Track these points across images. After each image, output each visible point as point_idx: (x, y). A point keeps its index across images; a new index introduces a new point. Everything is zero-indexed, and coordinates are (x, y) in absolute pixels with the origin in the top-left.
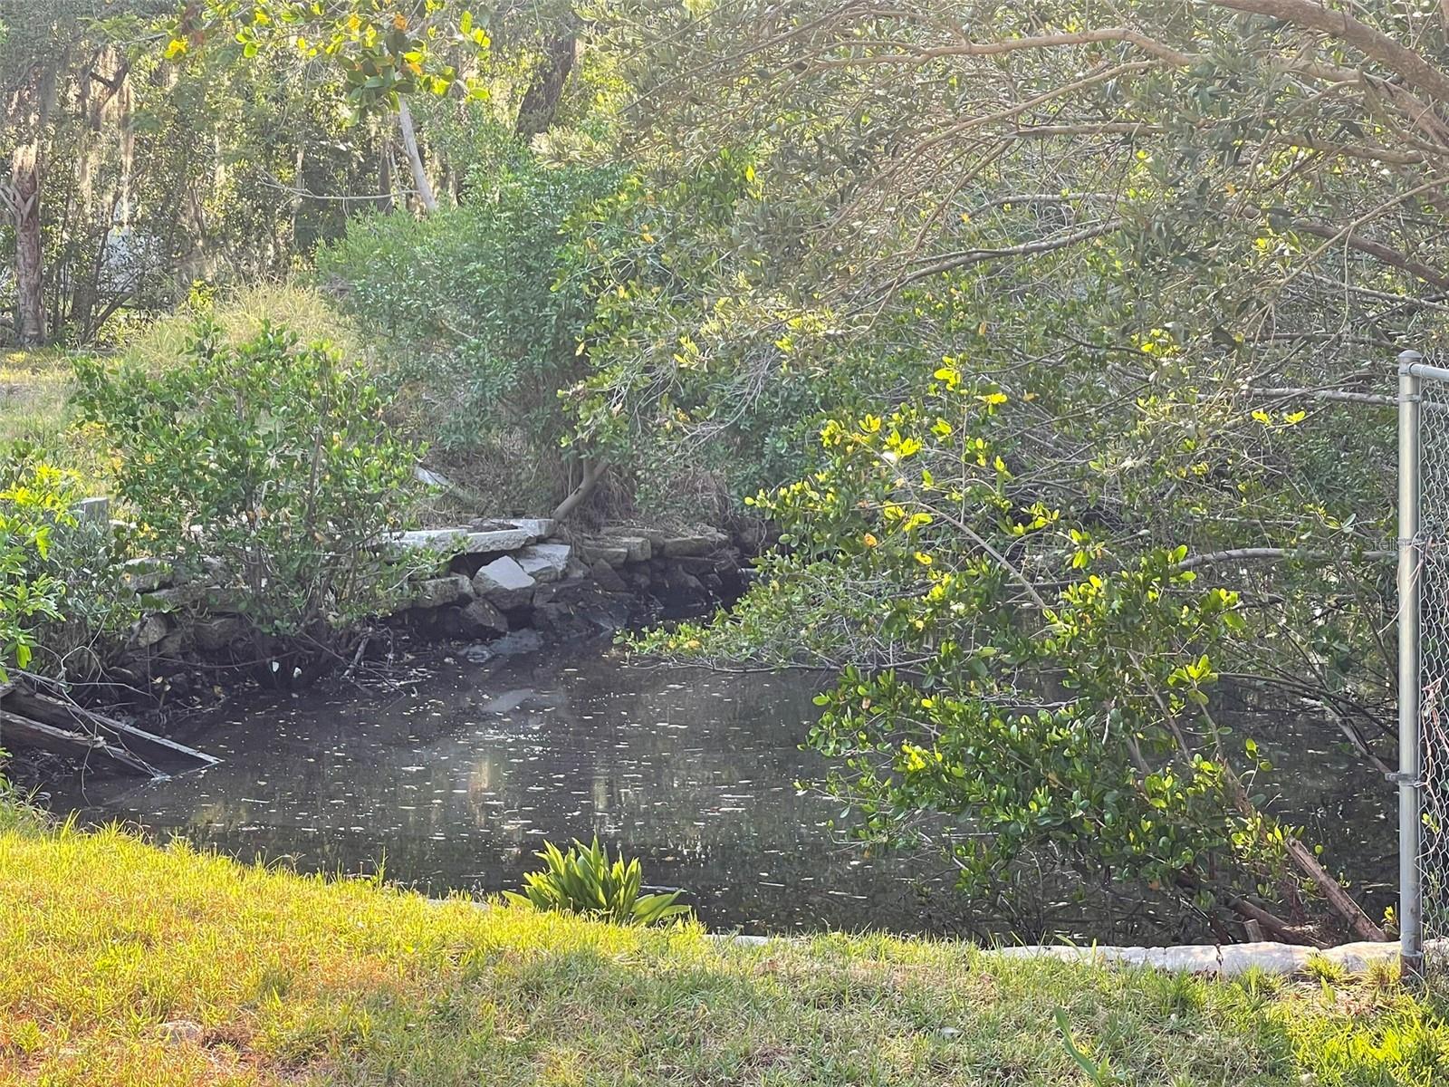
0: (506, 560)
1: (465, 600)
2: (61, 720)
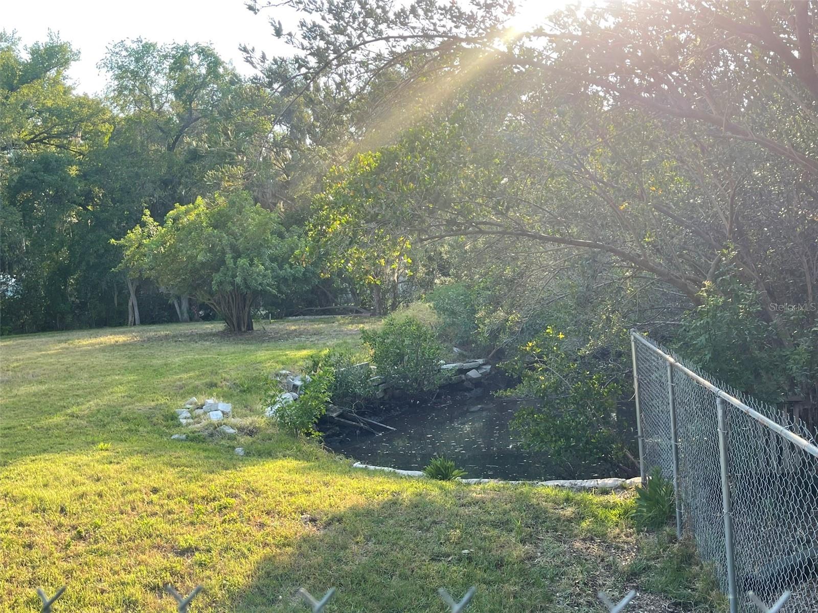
0: (474, 370)
1: (463, 381)
2: (354, 420)
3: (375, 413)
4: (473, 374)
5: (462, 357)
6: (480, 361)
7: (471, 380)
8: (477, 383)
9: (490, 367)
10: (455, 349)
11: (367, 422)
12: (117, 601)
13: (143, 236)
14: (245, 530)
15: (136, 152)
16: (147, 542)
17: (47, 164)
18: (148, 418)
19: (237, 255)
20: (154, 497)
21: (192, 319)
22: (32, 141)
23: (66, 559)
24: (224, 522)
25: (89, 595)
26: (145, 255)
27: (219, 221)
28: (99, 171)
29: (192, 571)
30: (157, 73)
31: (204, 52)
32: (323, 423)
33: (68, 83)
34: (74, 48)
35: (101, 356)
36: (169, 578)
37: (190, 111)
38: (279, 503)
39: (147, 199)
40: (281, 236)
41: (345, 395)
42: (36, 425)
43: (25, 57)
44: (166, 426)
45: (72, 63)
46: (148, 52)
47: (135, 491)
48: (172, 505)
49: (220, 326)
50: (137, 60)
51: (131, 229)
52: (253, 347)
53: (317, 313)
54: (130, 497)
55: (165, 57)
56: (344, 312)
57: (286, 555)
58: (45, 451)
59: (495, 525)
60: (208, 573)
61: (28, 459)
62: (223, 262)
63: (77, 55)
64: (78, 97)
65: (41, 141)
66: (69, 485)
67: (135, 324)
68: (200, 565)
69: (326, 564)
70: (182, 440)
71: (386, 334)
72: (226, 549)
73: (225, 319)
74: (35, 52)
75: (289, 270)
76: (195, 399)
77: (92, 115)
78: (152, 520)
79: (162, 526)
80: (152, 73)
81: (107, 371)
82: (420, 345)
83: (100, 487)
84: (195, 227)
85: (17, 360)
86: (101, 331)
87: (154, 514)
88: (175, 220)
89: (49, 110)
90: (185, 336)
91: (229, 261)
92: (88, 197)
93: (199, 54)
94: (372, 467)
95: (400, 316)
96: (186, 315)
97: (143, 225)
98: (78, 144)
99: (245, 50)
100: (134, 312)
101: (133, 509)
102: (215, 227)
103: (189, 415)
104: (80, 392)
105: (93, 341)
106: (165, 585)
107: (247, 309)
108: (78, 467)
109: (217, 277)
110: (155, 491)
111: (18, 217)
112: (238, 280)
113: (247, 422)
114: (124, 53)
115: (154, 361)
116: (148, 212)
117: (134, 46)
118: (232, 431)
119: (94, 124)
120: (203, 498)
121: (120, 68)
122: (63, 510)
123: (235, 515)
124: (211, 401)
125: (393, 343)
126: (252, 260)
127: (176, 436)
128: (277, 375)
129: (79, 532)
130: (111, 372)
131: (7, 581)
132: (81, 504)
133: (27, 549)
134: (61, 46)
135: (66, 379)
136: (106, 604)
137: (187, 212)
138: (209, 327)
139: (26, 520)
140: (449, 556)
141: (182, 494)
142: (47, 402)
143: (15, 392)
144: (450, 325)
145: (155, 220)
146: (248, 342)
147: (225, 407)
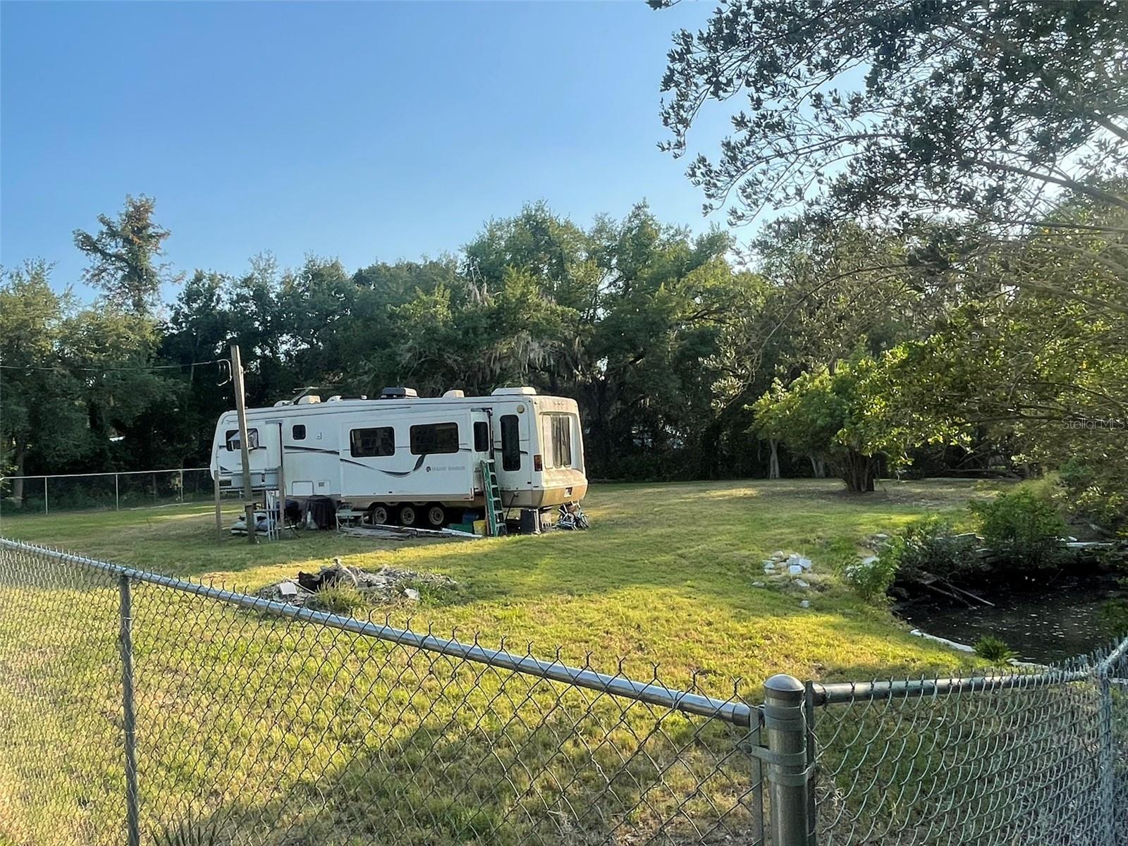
2: (948, 590)
3: (974, 585)
11: (963, 594)
13: (771, 401)
18: (739, 565)
26: (772, 419)
27: (841, 387)
33: (725, 266)
34: (731, 236)
35: (725, 506)
41: (942, 564)
43: (693, 247)
44: (752, 574)
45: (728, 248)
51: (761, 396)
54: (688, 626)
56: (992, 475)
63: (732, 241)
67: (773, 478)
70: (760, 587)
71: (996, 506)
73: (845, 479)
74: (700, 243)
76: (782, 553)
84: (818, 392)
88: (802, 385)
90: (807, 492)
94: (929, 636)
96: (822, 472)
97: (773, 391)
101: (686, 635)
102: (837, 393)
103: (773, 566)
105: (727, 492)
107: (867, 470)
113: (820, 578)
115: (765, 515)
116: (776, 380)
118: (804, 584)
124: (795, 556)
127: (757, 583)
134: (720, 235)
137: (812, 379)
139: (611, 630)
145: (783, 387)
147: (808, 563)
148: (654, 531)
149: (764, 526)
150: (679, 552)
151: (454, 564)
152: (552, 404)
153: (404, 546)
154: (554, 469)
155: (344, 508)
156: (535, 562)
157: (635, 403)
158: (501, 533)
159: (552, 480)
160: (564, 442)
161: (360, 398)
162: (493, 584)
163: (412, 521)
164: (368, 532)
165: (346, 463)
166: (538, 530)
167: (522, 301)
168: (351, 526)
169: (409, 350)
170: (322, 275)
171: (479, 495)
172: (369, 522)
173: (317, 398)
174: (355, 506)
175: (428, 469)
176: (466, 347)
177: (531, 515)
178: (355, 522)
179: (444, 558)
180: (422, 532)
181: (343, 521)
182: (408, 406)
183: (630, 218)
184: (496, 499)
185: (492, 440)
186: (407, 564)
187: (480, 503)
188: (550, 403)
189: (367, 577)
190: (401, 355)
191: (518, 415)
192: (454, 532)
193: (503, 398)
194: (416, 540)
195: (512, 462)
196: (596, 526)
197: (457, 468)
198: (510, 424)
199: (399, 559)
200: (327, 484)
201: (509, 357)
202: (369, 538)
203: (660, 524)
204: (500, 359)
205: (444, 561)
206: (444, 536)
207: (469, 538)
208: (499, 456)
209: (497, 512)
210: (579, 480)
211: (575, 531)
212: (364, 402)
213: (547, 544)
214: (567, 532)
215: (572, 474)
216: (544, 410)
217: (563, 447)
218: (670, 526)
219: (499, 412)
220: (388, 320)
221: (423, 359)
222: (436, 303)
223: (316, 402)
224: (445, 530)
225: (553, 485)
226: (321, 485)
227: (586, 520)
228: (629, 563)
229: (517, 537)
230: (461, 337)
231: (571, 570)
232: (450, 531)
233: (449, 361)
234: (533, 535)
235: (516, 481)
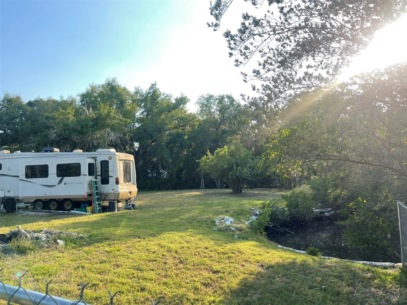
0: (327, 213)
1: (323, 217)
2: (278, 228)
3: (287, 226)
4: (327, 214)
5: (322, 207)
6: (330, 209)
7: (326, 216)
8: (328, 218)
9: (334, 212)
10: (319, 204)
11: (284, 230)
12: (192, 287)
13: (206, 159)
14: (237, 267)
15: (206, 131)
16: (203, 267)
17: (179, 136)
18: (205, 222)
19: (238, 165)
20: (206, 251)
21: (221, 188)
22: (174, 128)
23: (176, 269)
24: (229, 262)
25: (183, 284)
26: (207, 165)
27: (232, 154)
28: (194, 137)
29: (218, 280)
30: (213, 105)
31: (229, 97)
32: (267, 229)
33: (186, 109)
34: (188, 98)
35: (191, 199)
36: (210, 281)
37: (224, 117)
38: (249, 258)
39: (208, 146)
40: (253, 159)
41: (276, 219)
42: (170, 221)
43: (174, 101)
44: (211, 225)
45: (187, 103)
46: (211, 98)
47: (200, 248)
48: (212, 254)
49: (230, 190)
50: (207, 101)
51: (203, 157)
52: (242, 199)
53: (265, 187)
54: (198, 250)
55: (216, 99)
56: (275, 187)
57: (251, 279)
58: (172, 230)
59: (336, 277)
60: (223, 281)
61: (167, 233)
62: (232, 168)
63: (189, 100)
64: (189, 113)
65: (177, 128)
66: (179, 243)
67: (203, 188)
68: (221, 278)
69: (267, 284)
70: (216, 230)
71: (291, 197)
72: (230, 273)
73: (233, 188)
74: (177, 100)
75: (255, 171)
76: (221, 216)
77: (192, 119)
78: (205, 259)
79: (209, 262)
80: (212, 105)
81: (193, 204)
82: (305, 202)
83: (188, 245)
84: (224, 156)
85: (166, 199)
86: (192, 190)
87: (206, 257)
88: (217, 153)
89: (180, 118)
90: (219, 193)
91: (235, 168)
92: (190, 146)
93: (227, 98)
94: (285, 248)
95: (297, 190)
96: (219, 186)
97: (207, 155)
98: (188, 128)
99: (242, 95)
100: (203, 184)
101: (199, 254)
102: (230, 156)
103: (219, 222)
104: (184, 211)
105: (189, 193)
106: (208, 284)
107: (240, 185)
108: (182, 237)
109: (230, 173)
110: (206, 248)
111: (169, 152)
112: (238, 174)
113: (239, 226)
114: (203, 99)
115: (208, 202)
116: (208, 151)
117: (206, 97)
118: (233, 229)
119: (193, 122)
120: (223, 253)
121: (202, 104)
122: (176, 252)
123: (233, 260)
124: (226, 217)
125: (294, 200)
126: (242, 168)
127: (215, 229)
128: (250, 209)
129: (181, 260)
130: (194, 205)
131: (158, 275)
132: (182, 250)
133: (164, 264)
134: (185, 97)
135: (180, 206)
136: (188, 288)
137: (221, 151)
138: (227, 190)
139: (165, 254)
140: (316, 288)
141: (215, 250)
142: (174, 214)
143: (164, 209)
144: (317, 195)
145: (211, 154)
146: (240, 196)
147: (231, 219)
148: (167, 209)
149: (209, 206)
150: (180, 217)
151: (80, 227)
152: (124, 156)
153: (53, 219)
154: (124, 184)
155: (20, 202)
156: (119, 224)
157: (150, 160)
158: (100, 212)
159: (123, 189)
160: (128, 172)
161: (31, 151)
162: (101, 235)
163: (55, 208)
164: (33, 213)
165: (22, 181)
166: (116, 210)
167: (108, 115)
168: (24, 211)
169: (55, 133)
170: (12, 101)
171: (90, 195)
172: (34, 208)
173: (9, 152)
174: (26, 201)
175: (65, 184)
176: (81, 133)
177: (114, 203)
178: (26, 208)
179: (74, 224)
180: (62, 212)
181: (19, 208)
182: (56, 156)
183: (149, 88)
184: (98, 197)
185: (96, 171)
186: (56, 228)
187: (90, 199)
188: (123, 156)
189: (36, 235)
190: (51, 135)
191: (109, 160)
192: (77, 212)
193: (102, 153)
194: (58, 216)
195: (105, 181)
196: (141, 208)
197: (80, 183)
198: (105, 164)
199: (51, 225)
200: (12, 191)
201: (101, 139)
202: (34, 216)
203: (168, 206)
204: (97, 139)
205: (75, 225)
206: (72, 214)
207: (85, 215)
208: (99, 178)
209: (97, 203)
210: (134, 189)
211: (133, 210)
212: (33, 154)
213: (122, 216)
214: (129, 211)
215: (132, 186)
216: (120, 159)
217: (128, 175)
218: (172, 207)
219: (100, 158)
220: (45, 120)
221: (61, 137)
222: (69, 113)
223: (8, 153)
224: (72, 211)
225: (123, 190)
226: (9, 191)
227: (137, 205)
228: (161, 223)
229: (108, 213)
230: (80, 128)
231: (136, 227)
232: (75, 212)
233: (74, 139)
234: (114, 212)
235: (107, 189)
